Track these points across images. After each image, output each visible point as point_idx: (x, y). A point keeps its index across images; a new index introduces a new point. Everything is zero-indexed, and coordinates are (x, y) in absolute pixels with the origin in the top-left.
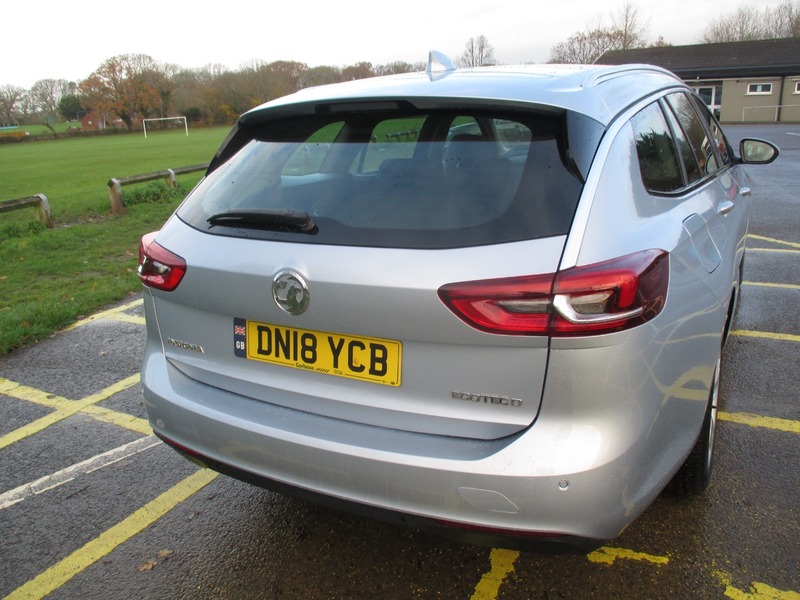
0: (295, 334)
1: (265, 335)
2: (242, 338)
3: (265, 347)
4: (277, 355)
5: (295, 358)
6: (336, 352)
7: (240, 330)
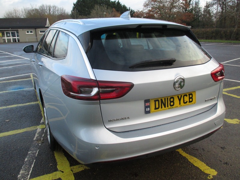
0: (168, 98)
1: (157, 102)
2: (149, 107)
3: (157, 107)
4: (162, 108)
5: (168, 106)
6: (180, 100)
7: (147, 104)
